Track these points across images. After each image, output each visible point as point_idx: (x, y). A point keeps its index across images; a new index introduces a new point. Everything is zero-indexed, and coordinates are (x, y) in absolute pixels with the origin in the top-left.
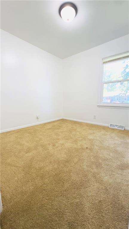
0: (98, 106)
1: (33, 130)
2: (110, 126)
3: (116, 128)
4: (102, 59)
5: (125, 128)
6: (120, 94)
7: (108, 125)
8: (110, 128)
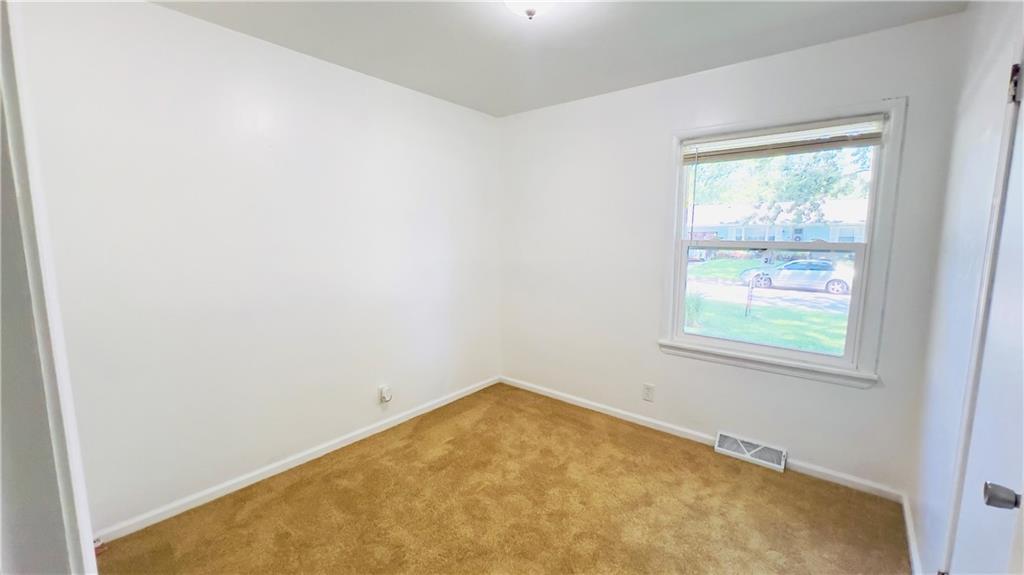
0: (662, 346)
1: (360, 477)
2: (719, 446)
3: (747, 456)
4: (682, 142)
5: (789, 460)
6: (750, 218)
7: (711, 438)
8: (719, 454)
